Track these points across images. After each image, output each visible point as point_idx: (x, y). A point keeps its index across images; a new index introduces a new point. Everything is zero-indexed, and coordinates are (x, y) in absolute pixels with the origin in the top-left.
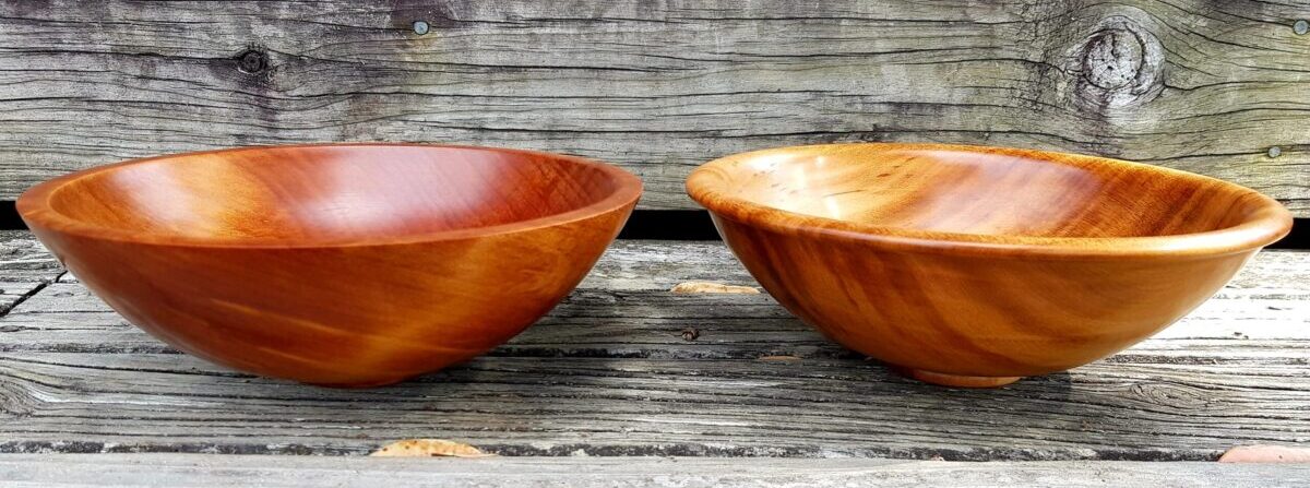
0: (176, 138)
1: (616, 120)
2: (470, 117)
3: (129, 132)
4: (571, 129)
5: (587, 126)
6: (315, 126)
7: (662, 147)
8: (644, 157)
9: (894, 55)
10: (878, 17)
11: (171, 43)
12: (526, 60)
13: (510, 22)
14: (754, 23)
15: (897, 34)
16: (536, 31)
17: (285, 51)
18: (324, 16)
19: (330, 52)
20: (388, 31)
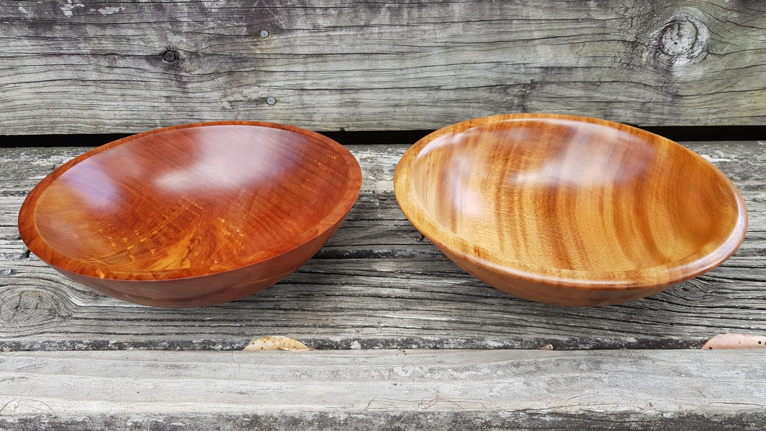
0: (133, 99)
1: (379, 82)
2: (295, 83)
3: (106, 97)
4: (352, 88)
5: (363, 86)
6: (208, 90)
7: (407, 96)
8: (396, 102)
9: (544, 40)
10: (535, 18)
11: (123, 48)
12: (326, 50)
13: (316, 29)
14: (460, 24)
15: (547, 28)
16: (331, 33)
17: (188, 50)
18: (208, 29)
19: (213, 50)
20: (246, 36)
